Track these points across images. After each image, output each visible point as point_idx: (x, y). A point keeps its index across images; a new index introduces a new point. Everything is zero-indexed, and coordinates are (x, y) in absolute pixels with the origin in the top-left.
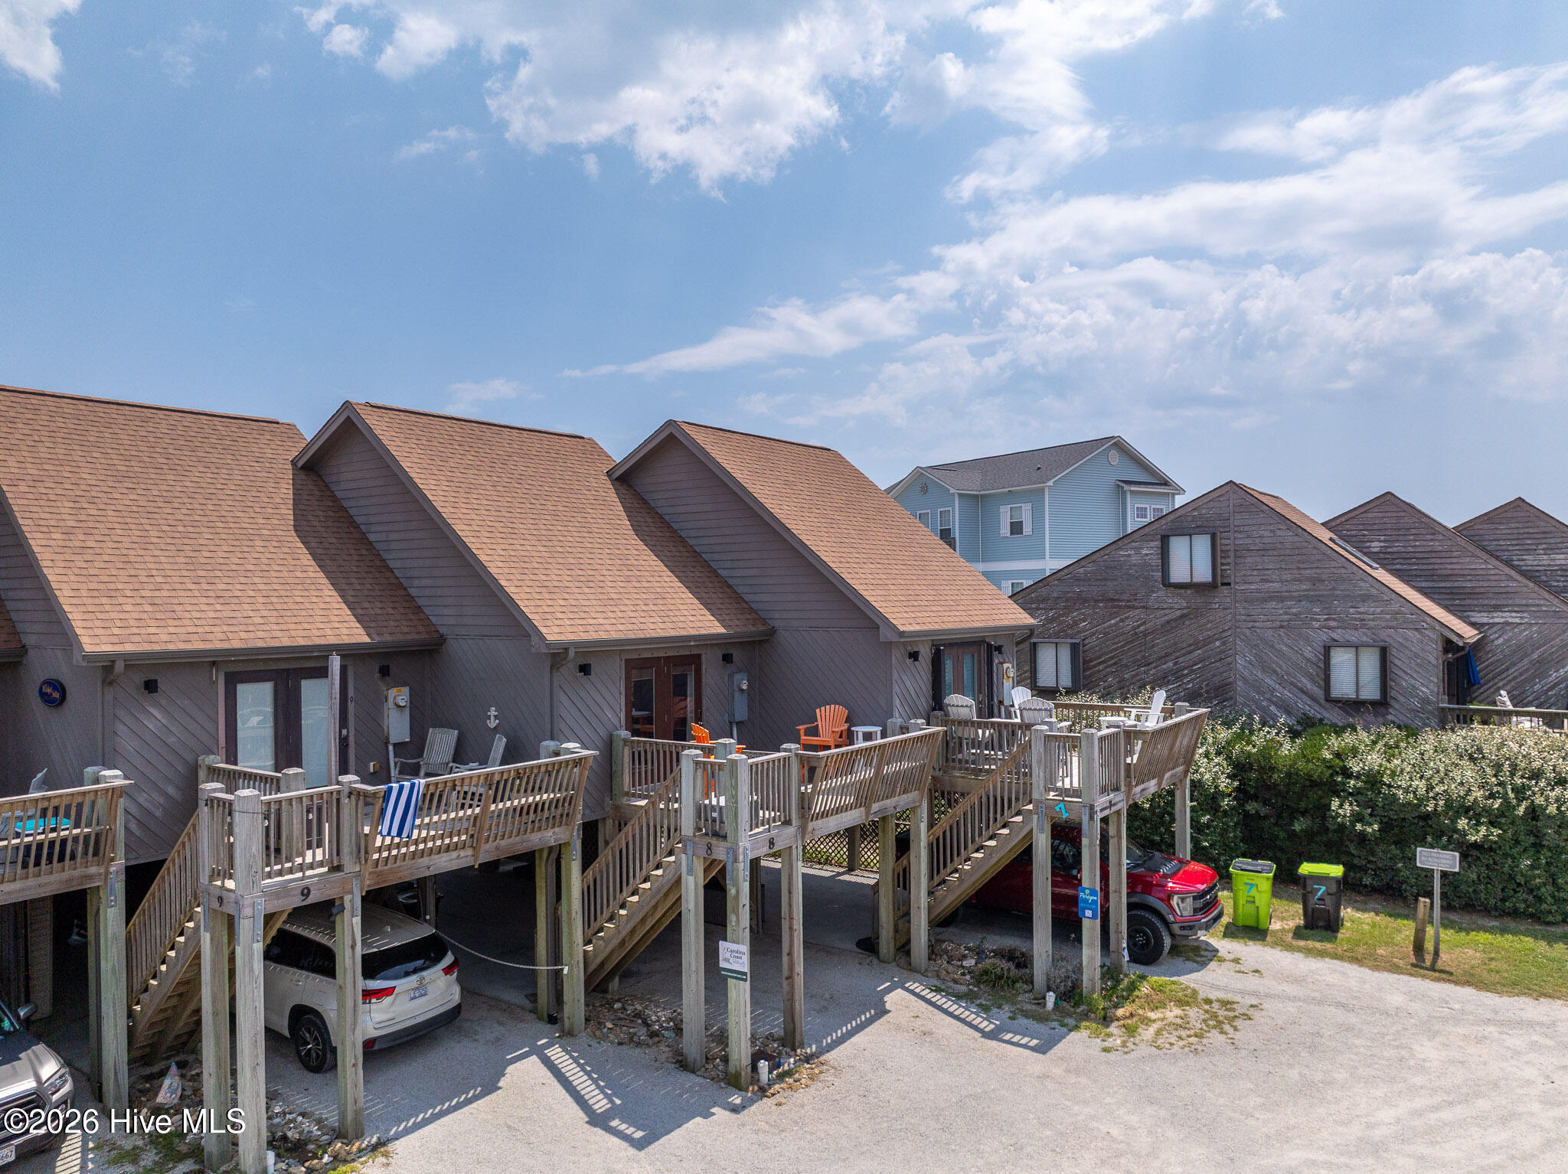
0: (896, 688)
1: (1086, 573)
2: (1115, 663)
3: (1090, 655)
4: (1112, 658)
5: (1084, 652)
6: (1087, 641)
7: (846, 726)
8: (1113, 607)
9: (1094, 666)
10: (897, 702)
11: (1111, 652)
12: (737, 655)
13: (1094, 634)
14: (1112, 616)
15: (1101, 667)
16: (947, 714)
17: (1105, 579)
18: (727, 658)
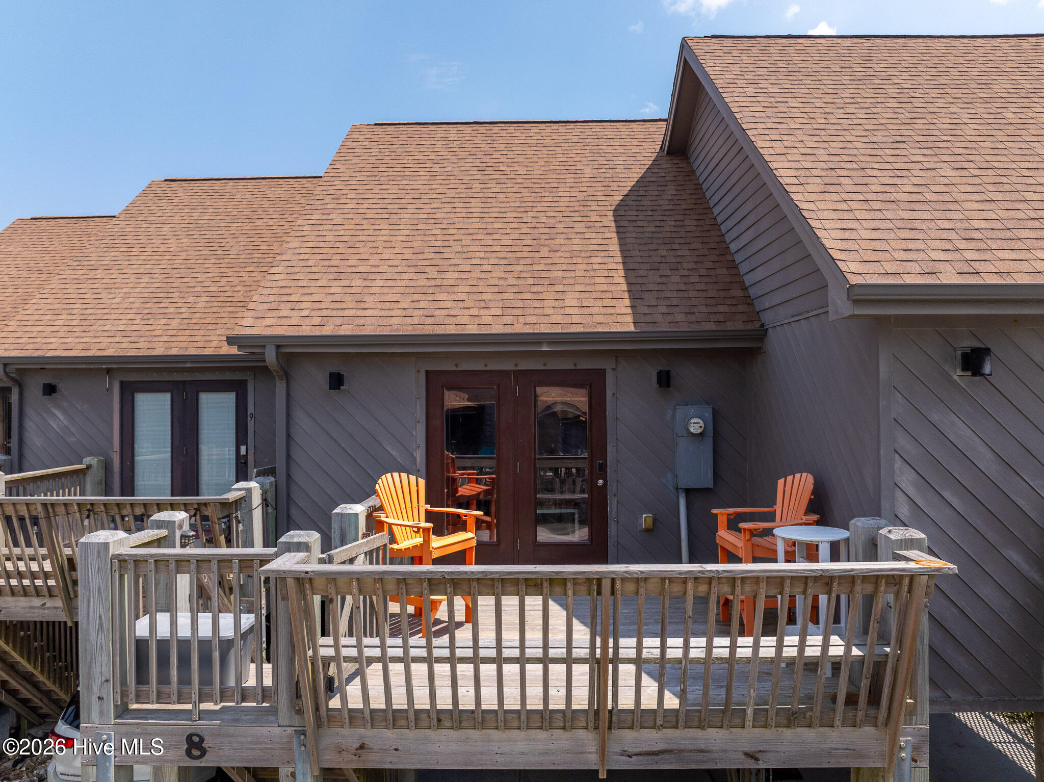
18: (665, 380)
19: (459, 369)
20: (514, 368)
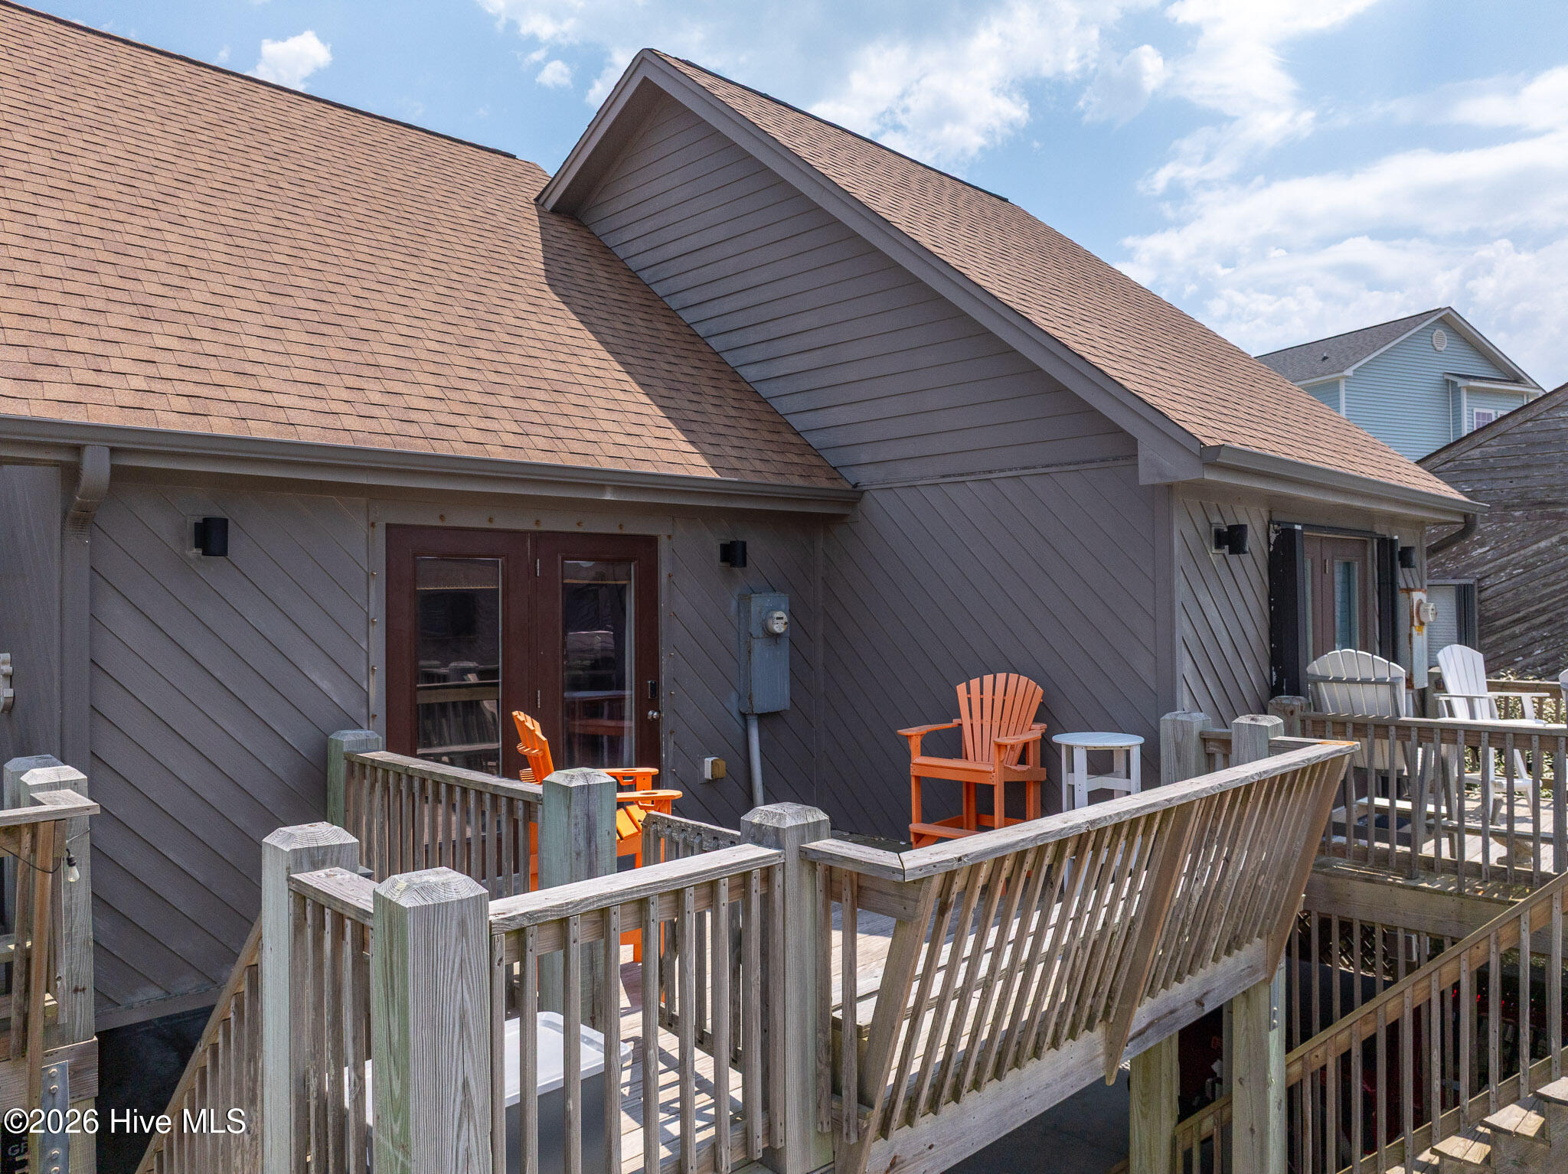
0: (1183, 627)
1: (1484, 458)
2: (1550, 621)
3: (1494, 607)
4: (1544, 611)
5: (1481, 602)
6: (1488, 582)
7: (1037, 731)
8: (1542, 517)
9: (1504, 628)
10: (1185, 666)
11: (1541, 600)
12: (758, 547)
13: (1502, 568)
14: (1541, 534)
15: (1517, 630)
16: (1317, 705)
17: (1528, 466)
18: (733, 555)
19: (447, 523)
20: (535, 528)
